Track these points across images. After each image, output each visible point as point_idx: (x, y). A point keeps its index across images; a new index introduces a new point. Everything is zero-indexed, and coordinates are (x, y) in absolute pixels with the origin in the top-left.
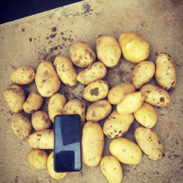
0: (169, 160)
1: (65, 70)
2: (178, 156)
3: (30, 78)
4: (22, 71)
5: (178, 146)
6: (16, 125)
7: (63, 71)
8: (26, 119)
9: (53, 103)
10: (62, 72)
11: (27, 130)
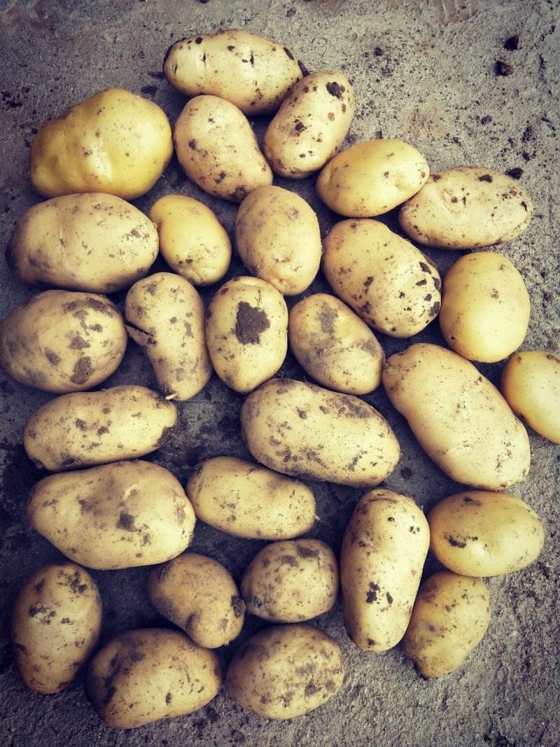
0: (535, 162)
1: (103, 423)
2: (528, 129)
3: (82, 588)
4: (40, 615)
5: (495, 120)
6: (283, 692)
7: (102, 431)
8: (268, 643)
9: (233, 506)
10: (105, 436)
11: (318, 647)
